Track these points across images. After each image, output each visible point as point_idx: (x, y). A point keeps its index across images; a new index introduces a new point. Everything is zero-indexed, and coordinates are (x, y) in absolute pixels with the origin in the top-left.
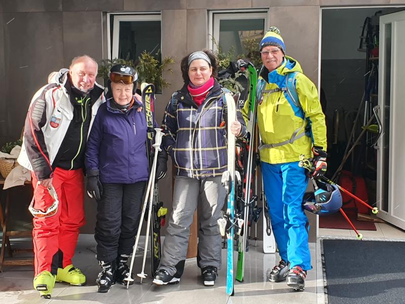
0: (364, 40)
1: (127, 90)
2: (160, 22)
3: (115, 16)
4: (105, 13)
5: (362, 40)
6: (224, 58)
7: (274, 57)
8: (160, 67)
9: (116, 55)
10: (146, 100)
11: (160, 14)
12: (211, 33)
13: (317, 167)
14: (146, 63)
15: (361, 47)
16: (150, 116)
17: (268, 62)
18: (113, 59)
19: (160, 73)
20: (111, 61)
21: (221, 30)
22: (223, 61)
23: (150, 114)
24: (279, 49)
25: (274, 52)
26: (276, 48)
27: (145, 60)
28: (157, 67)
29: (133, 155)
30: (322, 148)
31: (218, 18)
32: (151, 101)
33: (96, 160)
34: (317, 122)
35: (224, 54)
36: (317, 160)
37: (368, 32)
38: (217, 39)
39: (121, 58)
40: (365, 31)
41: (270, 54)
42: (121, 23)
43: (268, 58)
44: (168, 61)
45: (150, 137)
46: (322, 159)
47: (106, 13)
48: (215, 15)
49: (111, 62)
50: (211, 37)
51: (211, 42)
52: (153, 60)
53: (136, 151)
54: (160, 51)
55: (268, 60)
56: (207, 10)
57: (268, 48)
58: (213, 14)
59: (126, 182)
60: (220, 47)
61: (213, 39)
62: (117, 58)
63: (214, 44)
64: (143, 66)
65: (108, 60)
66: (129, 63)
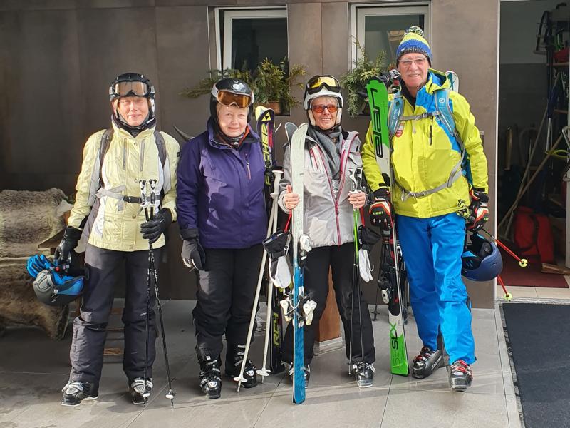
0: (542, 40)
1: (240, 115)
2: (286, 19)
3: (226, 12)
4: (212, 8)
5: (539, 39)
6: (372, 68)
7: (419, 69)
8: (287, 80)
9: (228, 64)
10: (262, 131)
11: (286, 9)
12: (354, 33)
13: (478, 216)
14: (268, 75)
15: (537, 48)
16: (268, 153)
17: (410, 76)
18: (225, 69)
19: (286, 89)
20: (222, 72)
21: (367, 30)
22: (370, 72)
23: (268, 150)
24: (426, 58)
25: (419, 61)
26: (422, 56)
27: (266, 71)
28: (283, 80)
29: (248, 208)
30: (484, 190)
31: (364, 14)
32: (270, 133)
33: (193, 214)
34: (477, 155)
35: (371, 62)
36: (478, 207)
37: (547, 30)
38: (362, 42)
39: (235, 69)
40: (542, 29)
41: (413, 63)
42: (235, 21)
43: (411, 70)
44: (297, 72)
45: (268, 183)
46: (484, 205)
47: (214, 7)
48: (359, 10)
49: (222, 74)
50: (354, 40)
51: (354, 46)
52: (277, 71)
53: (251, 203)
54: (287, 58)
55: (410, 73)
56: (349, 4)
57: (411, 55)
58: (356, 8)
59: (237, 247)
60: (366, 53)
61: (357, 42)
62: (230, 68)
63: (359, 49)
64: (264, 79)
65: (218, 71)
66: (246, 75)
